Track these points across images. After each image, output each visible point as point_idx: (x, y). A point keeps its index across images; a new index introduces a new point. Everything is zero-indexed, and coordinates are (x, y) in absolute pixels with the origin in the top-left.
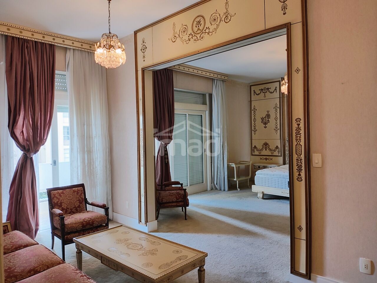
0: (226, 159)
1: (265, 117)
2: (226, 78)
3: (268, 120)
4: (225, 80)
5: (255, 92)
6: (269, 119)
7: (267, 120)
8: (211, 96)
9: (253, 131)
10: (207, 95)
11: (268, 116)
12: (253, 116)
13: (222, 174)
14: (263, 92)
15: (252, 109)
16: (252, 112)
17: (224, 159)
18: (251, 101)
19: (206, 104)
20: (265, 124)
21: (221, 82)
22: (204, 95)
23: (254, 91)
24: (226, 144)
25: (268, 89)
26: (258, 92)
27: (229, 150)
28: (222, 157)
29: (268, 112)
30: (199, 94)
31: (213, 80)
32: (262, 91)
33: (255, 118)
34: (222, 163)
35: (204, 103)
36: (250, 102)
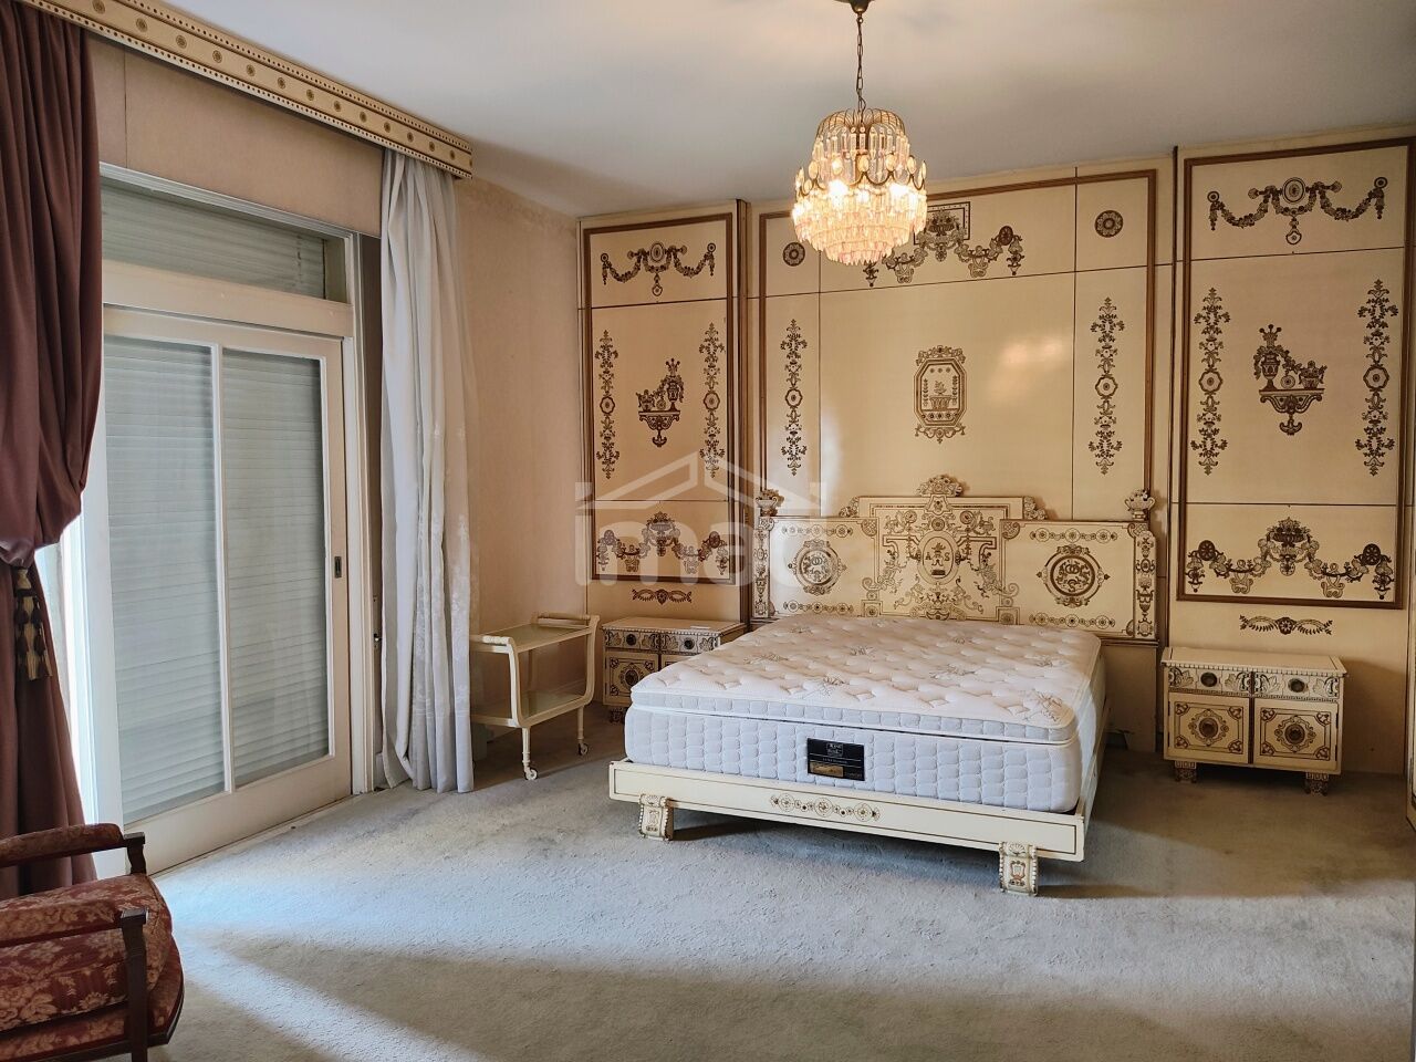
0: (466, 613)
1: (658, 393)
2: (461, 160)
3: (673, 409)
4: (457, 172)
5: (607, 265)
6: (678, 404)
7: (668, 407)
8: (371, 249)
9: (600, 457)
10: (349, 244)
11: (674, 386)
12: (598, 383)
13: (441, 698)
14: (646, 265)
15: (596, 347)
16: (597, 363)
17: (454, 614)
18: (588, 309)
19: (341, 297)
20: (659, 424)
21: (435, 178)
22: (328, 245)
23: (604, 257)
24: (463, 532)
25: (672, 252)
26: (623, 265)
27: (477, 559)
28: (438, 604)
29: (673, 366)
30: (299, 234)
31: (382, 154)
32: (646, 259)
33: (608, 396)
34: (440, 639)
35: (331, 290)
36: (581, 316)
